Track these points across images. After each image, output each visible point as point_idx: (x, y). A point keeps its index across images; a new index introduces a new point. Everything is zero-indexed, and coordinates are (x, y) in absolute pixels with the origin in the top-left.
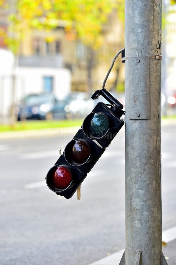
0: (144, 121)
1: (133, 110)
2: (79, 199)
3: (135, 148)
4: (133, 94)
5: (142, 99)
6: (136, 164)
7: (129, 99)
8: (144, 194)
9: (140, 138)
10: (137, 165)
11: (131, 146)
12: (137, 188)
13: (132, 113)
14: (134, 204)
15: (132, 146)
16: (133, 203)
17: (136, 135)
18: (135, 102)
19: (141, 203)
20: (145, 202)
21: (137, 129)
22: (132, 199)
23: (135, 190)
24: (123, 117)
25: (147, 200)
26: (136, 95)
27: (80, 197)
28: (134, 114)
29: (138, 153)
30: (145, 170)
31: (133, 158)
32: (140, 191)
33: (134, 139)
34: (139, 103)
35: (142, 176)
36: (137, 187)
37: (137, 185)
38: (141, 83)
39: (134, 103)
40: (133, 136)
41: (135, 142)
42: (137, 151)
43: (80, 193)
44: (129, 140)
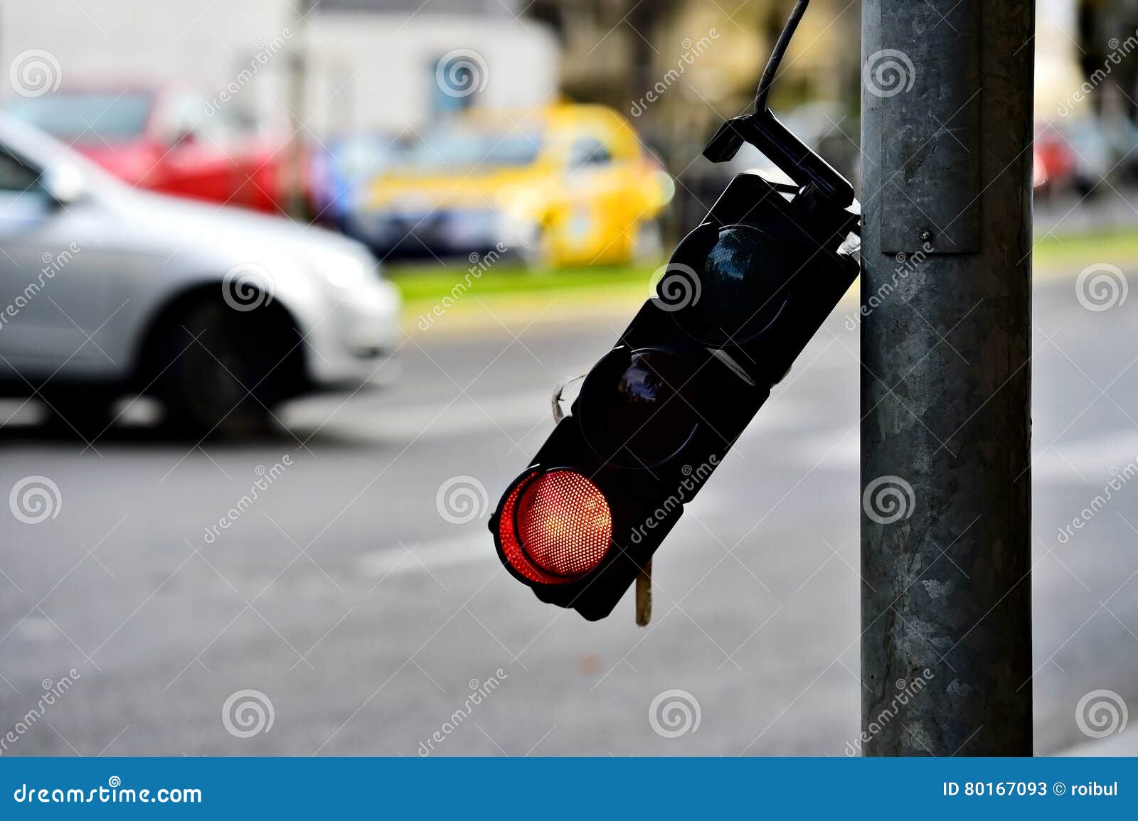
0: (955, 263)
1: (900, 212)
2: (643, 618)
3: (911, 386)
4: (900, 134)
5: (941, 157)
6: (911, 459)
7: (883, 162)
8: (951, 599)
9: (931, 342)
10: (917, 465)
11: (889, 378)
12: (918, 573)
13: (896, 224)
14: (903, 646)
15: (896, 378)
16: (899, 642)
17: (913, 326)
18: (910, 171)
19: (935, 641)
20: (955, 634)
21: (916, 300)
22: (892, 624)
23: (910, 580)
24: (851, 244)
25: (963, 629)
26: (914, 139)
27: (649, 611)
28: (906, 229)
29: (924, 410)
30: (953, 487)
31: (897, 431)
32: (930, 585)
33: (904, 344)
34: (930, 178)
35: (942, 518)
36: (917, 566)
37: (918, 557)
38: (937, 86)
39: (906, 179)
40: (899, 332)
41: (910, 358)
42: (917, 399)
43: (649, 595)
44: (883, 352)
